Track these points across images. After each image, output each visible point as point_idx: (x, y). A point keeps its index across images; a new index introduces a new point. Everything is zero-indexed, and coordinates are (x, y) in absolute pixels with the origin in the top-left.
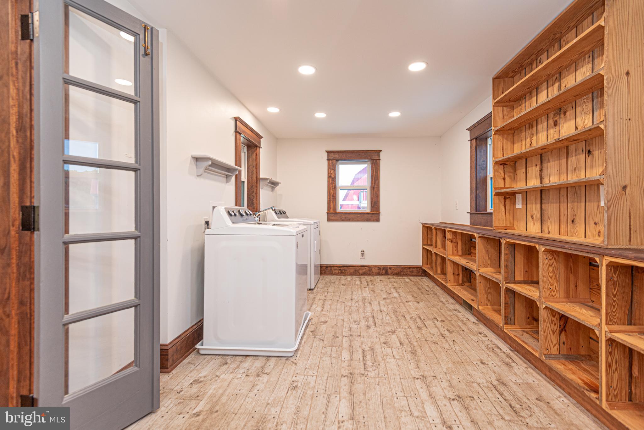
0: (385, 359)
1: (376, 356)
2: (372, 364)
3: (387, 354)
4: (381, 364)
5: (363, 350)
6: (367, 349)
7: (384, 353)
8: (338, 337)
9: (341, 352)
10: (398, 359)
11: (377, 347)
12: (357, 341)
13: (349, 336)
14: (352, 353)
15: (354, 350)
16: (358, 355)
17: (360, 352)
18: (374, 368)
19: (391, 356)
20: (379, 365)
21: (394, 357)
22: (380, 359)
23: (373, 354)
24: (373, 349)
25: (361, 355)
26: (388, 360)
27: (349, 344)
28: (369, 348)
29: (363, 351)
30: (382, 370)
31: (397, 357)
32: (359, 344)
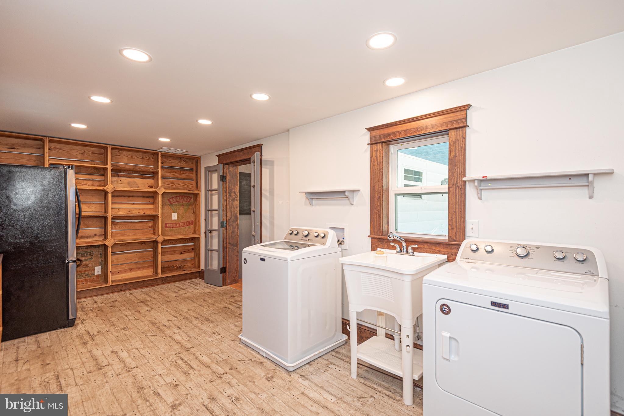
0: (168, 370)
1: (178, 370)
2: (177, 362)
3: (168, 375)
4: (170, 365)
5: (194, 369)
6: (191, 371)
7: (172, 375)
8: (230, 369)
9: (211, 359)
10: (155, 375)
11: (182, 378)
12: (208, 375)
13: (222, 376)
14: (202, 363)
15: (202, 366)
16: (194, 364)
17: (194, 366)
18: (173, 360)
19: (163, 375)
20: (171, 364)
21: (160, 375)
22: (172, 368)
23: (182, 369)
24: (185, 373)
25: (191, 364)
26: (165, 370)
27: (212, 368)
28: (189, 372)
29: (192, 368)
30: (166, 362)
31: (157, 377)
32: (202, 372)
